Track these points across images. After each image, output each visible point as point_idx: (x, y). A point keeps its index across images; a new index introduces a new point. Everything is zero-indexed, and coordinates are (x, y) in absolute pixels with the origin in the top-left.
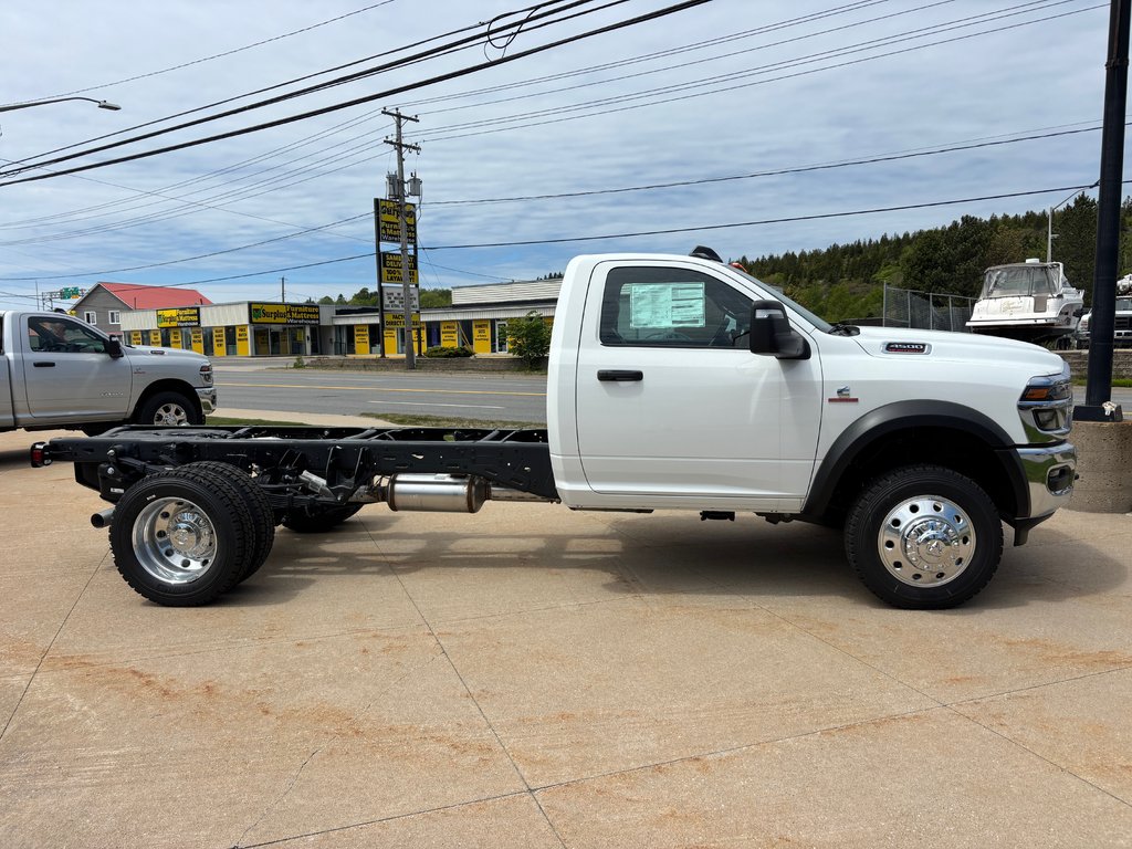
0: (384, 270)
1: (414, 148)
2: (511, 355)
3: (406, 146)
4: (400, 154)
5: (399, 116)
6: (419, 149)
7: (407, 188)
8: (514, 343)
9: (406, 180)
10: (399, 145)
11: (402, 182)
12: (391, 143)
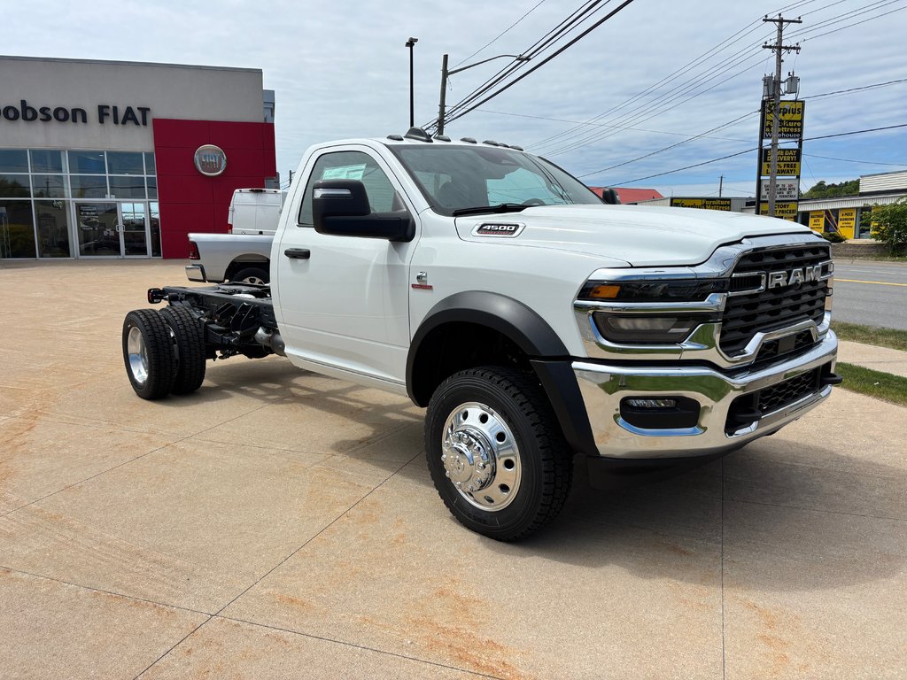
0: (765, 164)
1: (794, 48)
2: (873, 241)
3: (786, 48)
4: (779, 56)
5: (781, 21)
6: (799, 48)
7: (783, 87)
8: (877, 229)
9: (782, 79)
10: (779, 48)
11: (777, 83)
12: (770, 47)
